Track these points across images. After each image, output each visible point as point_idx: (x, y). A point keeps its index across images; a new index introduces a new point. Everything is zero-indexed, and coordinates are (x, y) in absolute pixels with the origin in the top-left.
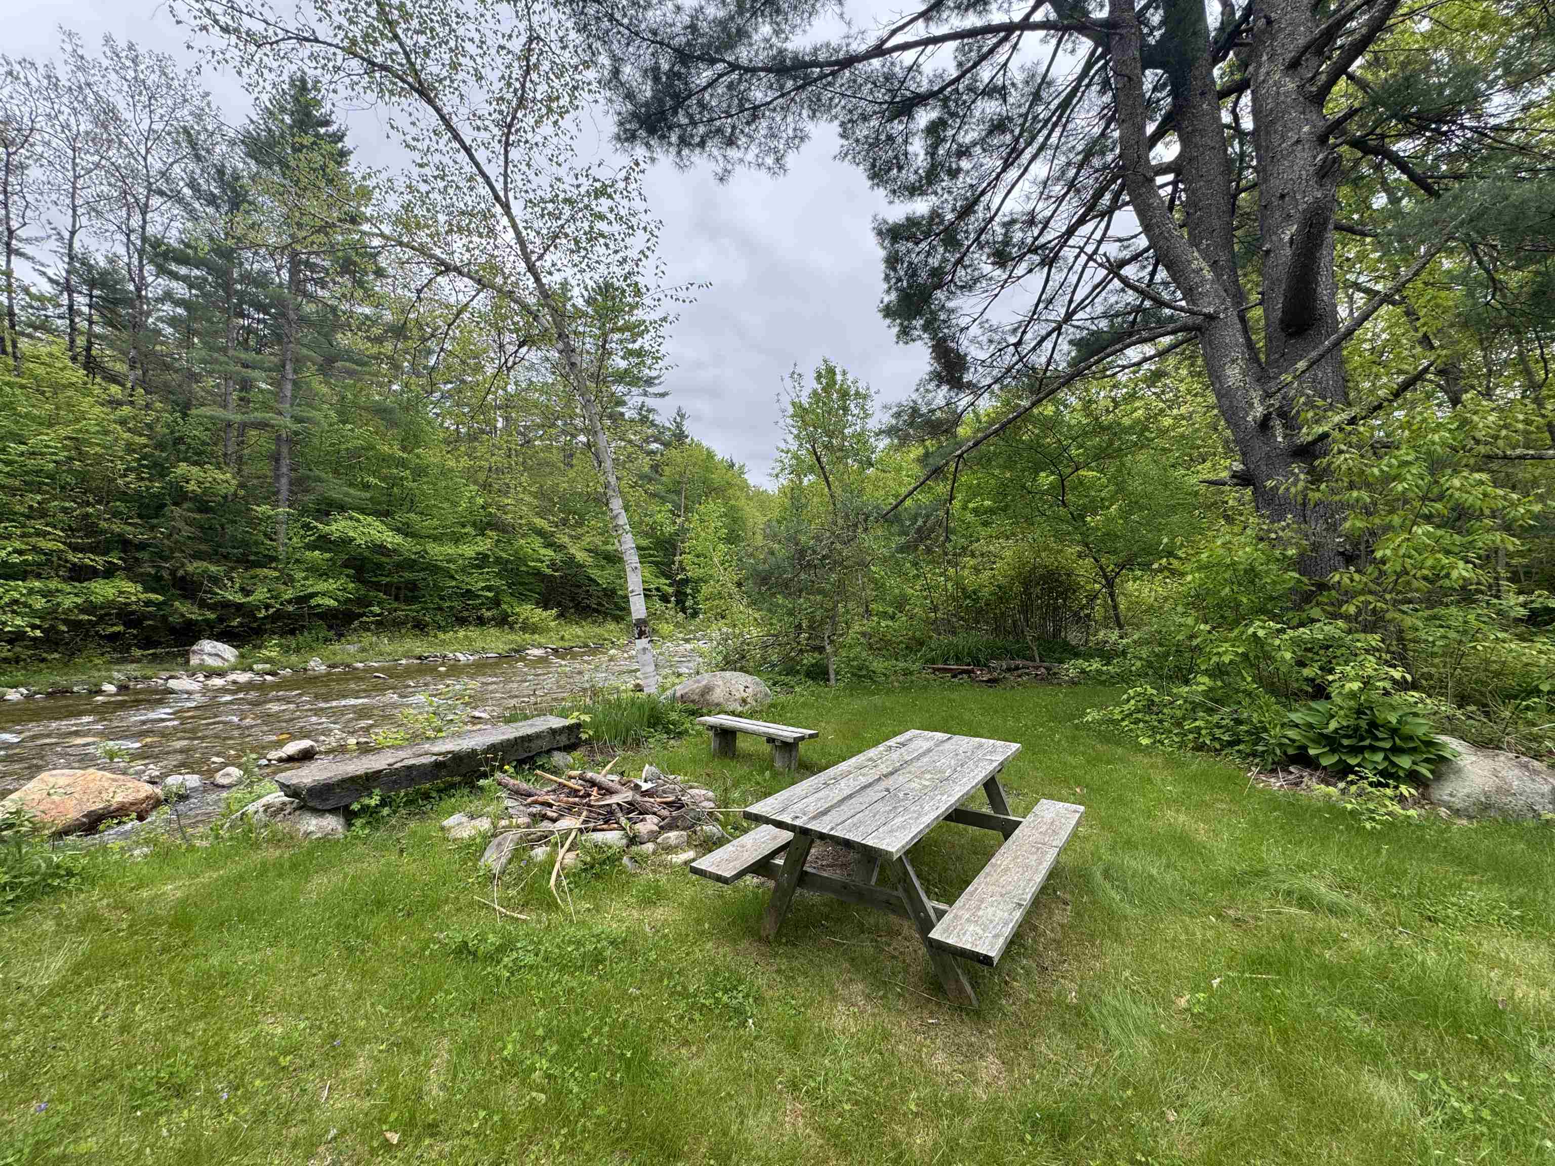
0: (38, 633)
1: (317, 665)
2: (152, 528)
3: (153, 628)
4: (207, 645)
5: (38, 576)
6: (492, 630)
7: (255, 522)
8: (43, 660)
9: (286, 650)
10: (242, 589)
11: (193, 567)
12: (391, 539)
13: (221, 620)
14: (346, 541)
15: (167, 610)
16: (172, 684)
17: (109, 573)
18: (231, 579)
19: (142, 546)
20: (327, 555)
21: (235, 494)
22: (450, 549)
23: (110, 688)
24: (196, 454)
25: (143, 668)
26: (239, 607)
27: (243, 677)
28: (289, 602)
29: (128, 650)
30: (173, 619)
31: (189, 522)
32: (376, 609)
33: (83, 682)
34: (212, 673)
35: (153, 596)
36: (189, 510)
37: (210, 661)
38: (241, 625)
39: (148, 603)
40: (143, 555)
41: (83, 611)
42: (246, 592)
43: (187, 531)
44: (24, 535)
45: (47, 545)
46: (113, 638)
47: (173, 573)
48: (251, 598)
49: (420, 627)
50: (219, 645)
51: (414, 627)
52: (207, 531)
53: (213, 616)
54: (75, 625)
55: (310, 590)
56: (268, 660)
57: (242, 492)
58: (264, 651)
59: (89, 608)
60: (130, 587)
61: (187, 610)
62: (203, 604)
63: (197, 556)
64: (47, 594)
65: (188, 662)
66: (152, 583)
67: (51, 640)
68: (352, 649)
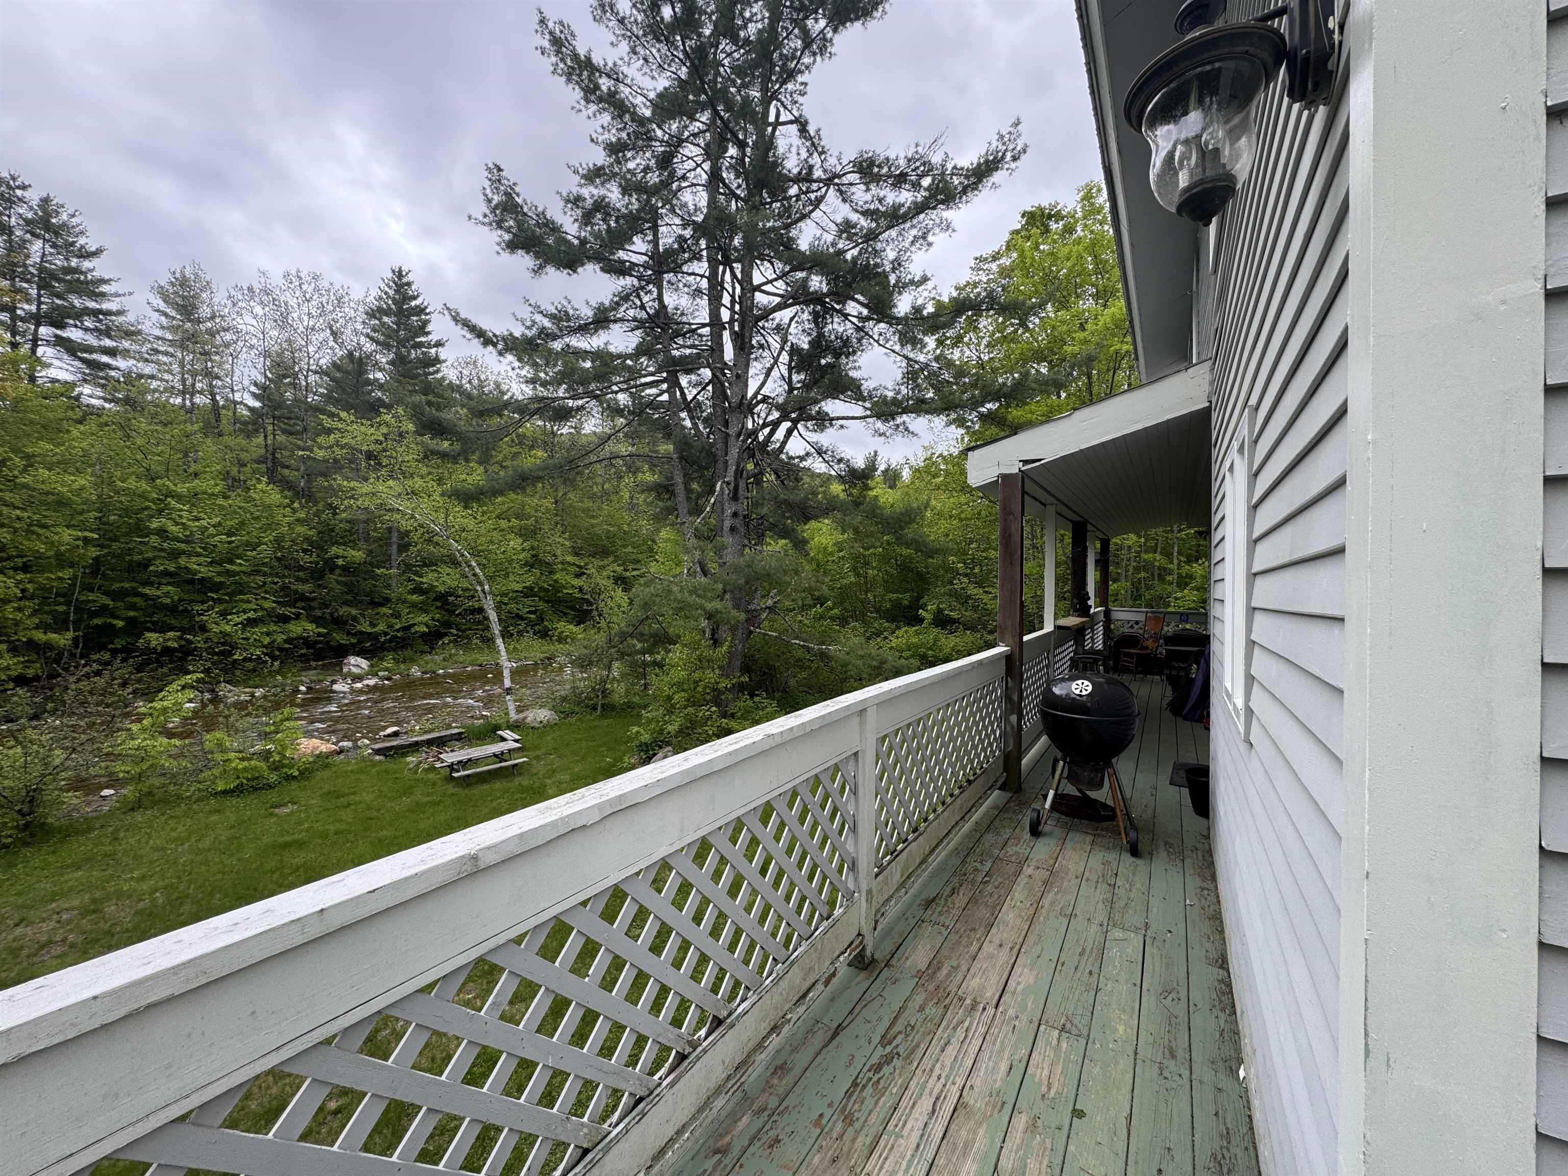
1: (416, 671)
3: (322, 649)
4: (353, 660)
5: (265, 624)
6: (536, 641)
7: (378, 579)
9: (398, 661)
10: (371, 624)
11: (344, 611)
13: (360, 642)
14: (433, 587)
15: (329, 638)
16: (336, 687)
17: (297, 618)
18: (364, 618)
20: (422, 597)
21: (365, 563)
26: (369, 635)
28: (398, 630)
29: (309, 663)
30: (333, 644)
31: (338, 582)
32: (454, 631)
35: (321, 630)
36: (340, 575)
37: (354, 670)
38: (371, 646)
39: (319, 635)
40: (314, 605)
41: (287, 643)
42: (374, 625)
43: (338, 588)
45: (267, 605)
46: (302, 657)
47: (332, 615)
48: (376, 629)
50: (359, 659)
52: (350, 588)
55: (411, 622)
56: (387, 669)
57: (369, 561)
58: (385, 664)
59: (290, 640)
60: (311, 627)
61: (340, 638)
62: (349, 634)
63: (346, 603)
64: (269, 634)
68: (436, 660)
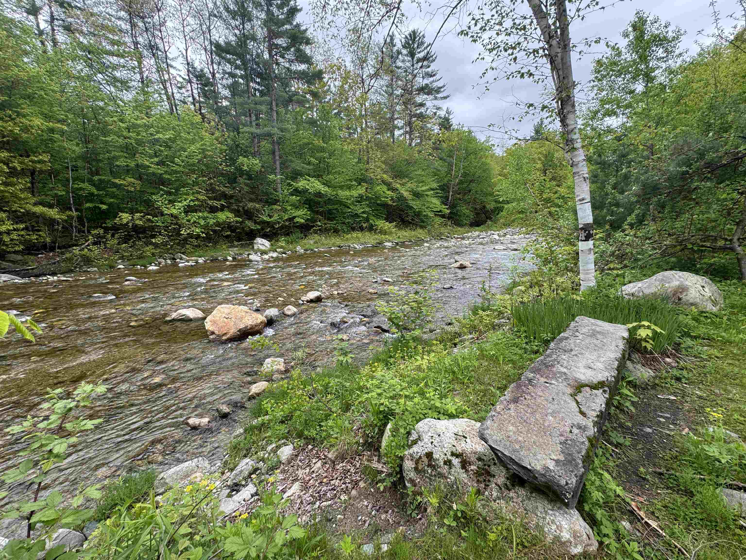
0: (204, 235)
1: (300, 250)
2: (234, 188)
3: (240, 233)
4: (259, 240)
5: (200, 211)
6: (366, 233)
7: (270, 183)
8: (207, 246)
9: (288, 242)
10: (269, 215)
11: (250, 205)
12: (323, 189)
13: (262, 229)
14: (305, 191)
15: (244, 225)
16: (251, 257)
17: (222, 209)
18: (264, 210)
19: (232, 197)
20: (298, 198)
21: (261, 171)
22: (347, 193)
23: (230, 258)
24: (245, 152)
25: (239, 250)
26: (268, 223)
27: (275, 255)
28: (286, 220)
29: (233, 242)
30: (247, 229)
31: (247, 185)
32: (319, 223)
33: (221, 256)
34: (264, 253)
35: (238, 219)
36: (245, 179)
37: (261, 247)
38: (270, 231)
39: (237, 222)
40: (232, 201)
41: (217, 226)
42: (271, 217)
43: (246, 189)
44: (193, 193)
45: (201, 197)
46: (227, 237)
47: (243, 208)
48: (272, 219)
49: (336, 231)
50: (263, 240)
51: (334, 232)
52: (253, 189)
53: (259, 227)
54: (215, 231)
55: (294, 215)
56: (281, 247)
57: (263, 170)
58: (280, 243)
59: (218, 224)
60: (230, 215)
61: (250, 225)
62: (256, 223)
63: (251, 200)
64: (205, 218)
65: (253, 247)
66: (237, 213)
67: (208, 238)
68: (312, 242)
